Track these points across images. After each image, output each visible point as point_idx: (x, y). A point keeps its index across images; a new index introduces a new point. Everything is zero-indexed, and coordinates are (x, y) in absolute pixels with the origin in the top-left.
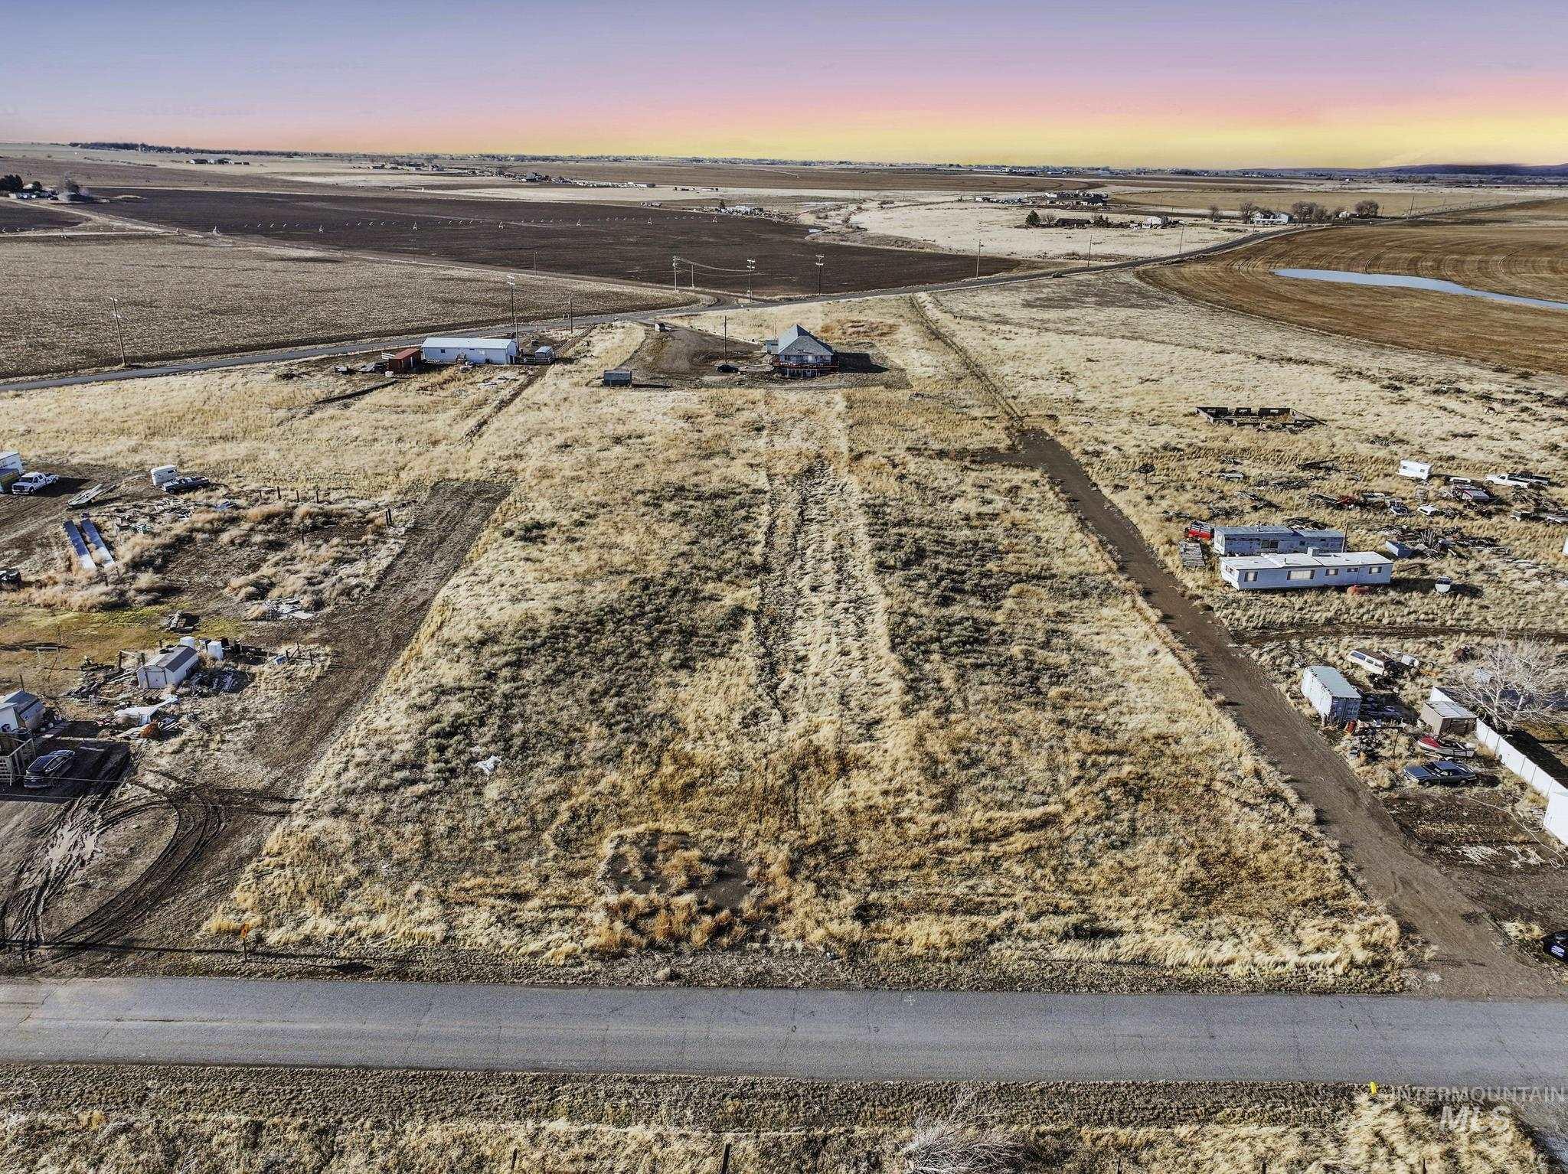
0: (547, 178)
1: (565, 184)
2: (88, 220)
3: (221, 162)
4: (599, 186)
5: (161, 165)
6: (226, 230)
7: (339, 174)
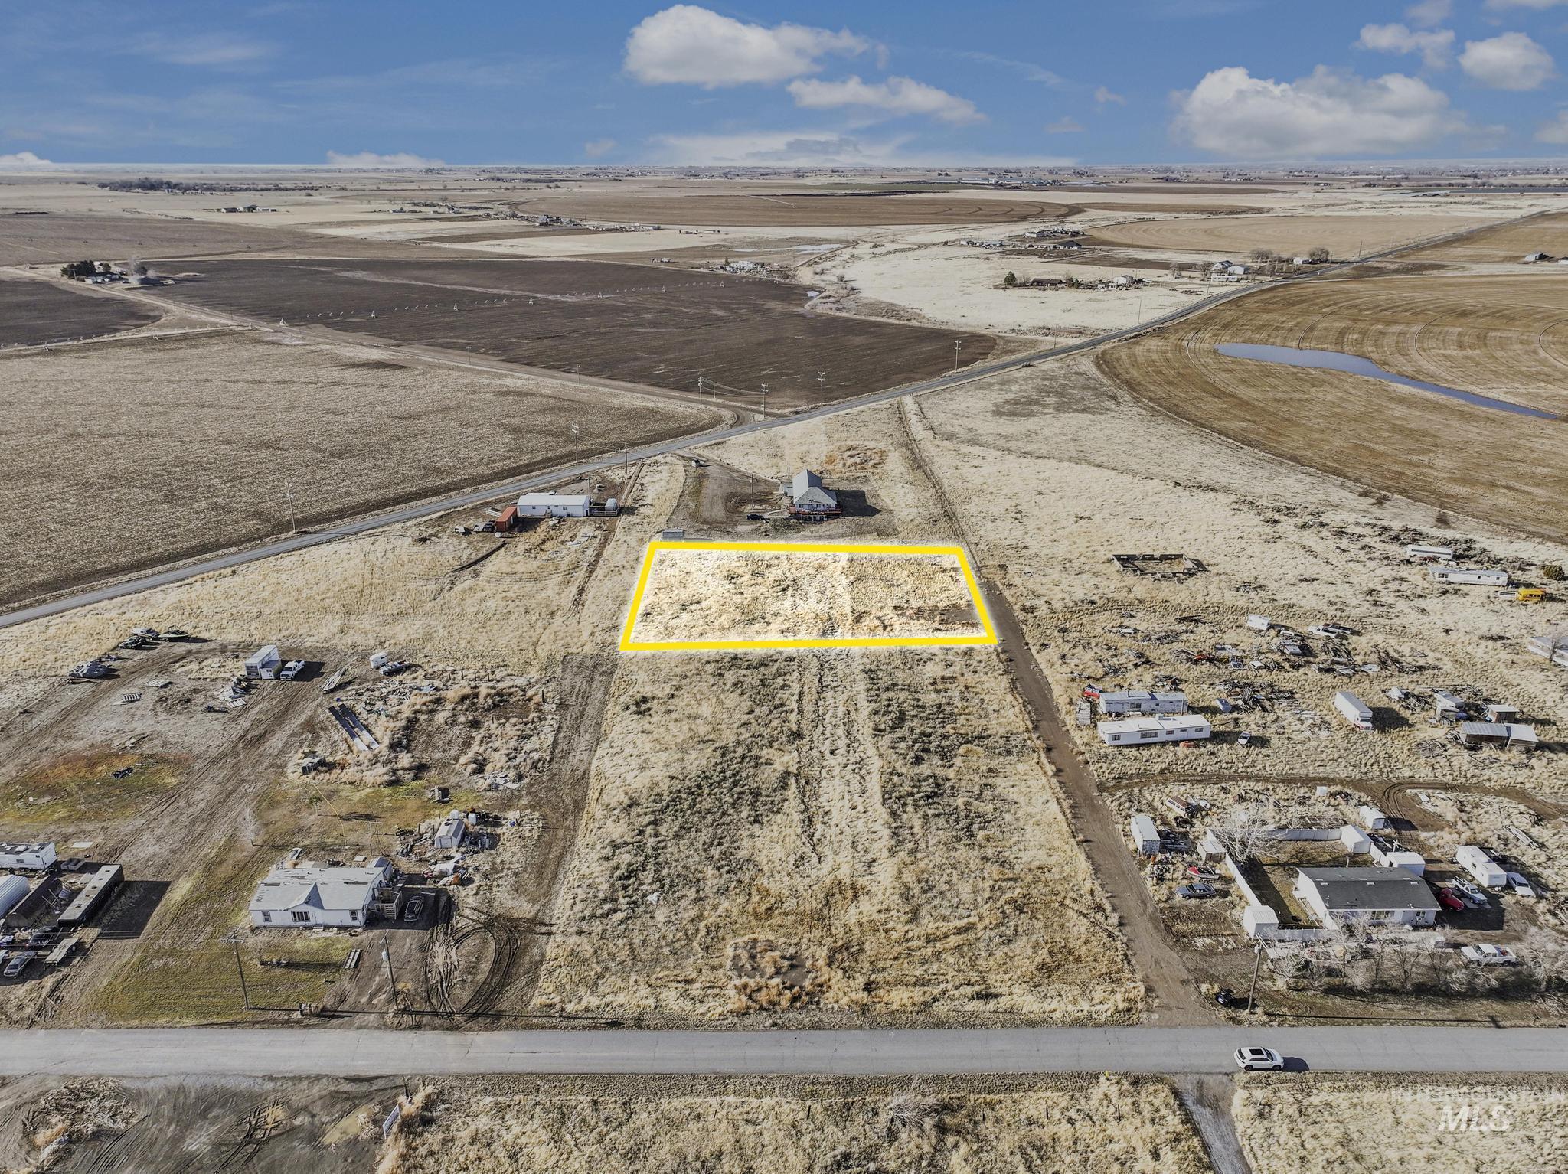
0: (557, 219)
2: (168, 312)
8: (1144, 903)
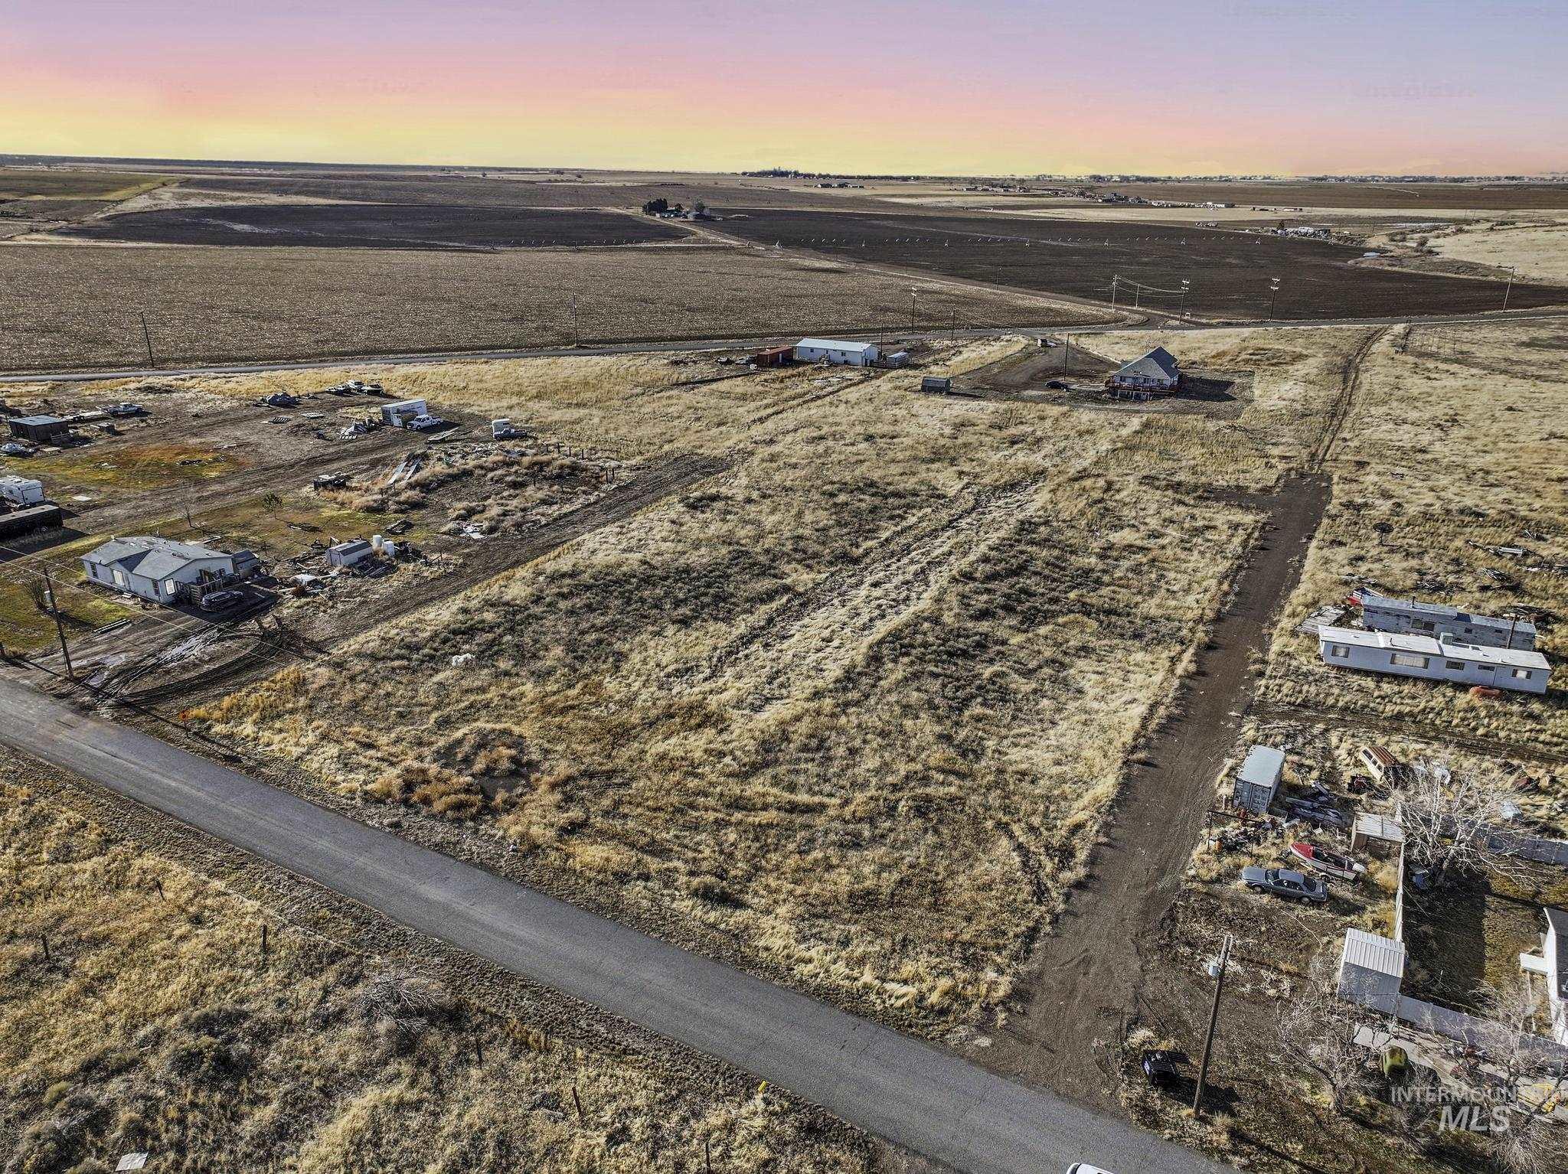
0: (1126, 198)
1: (1140, 204)
2: (694, 234)
3: (841, 186)
4: (1173, 206)
5: (793, 189)
6: (786, 244)
7: (931, 196)
8: (1162, 872)
